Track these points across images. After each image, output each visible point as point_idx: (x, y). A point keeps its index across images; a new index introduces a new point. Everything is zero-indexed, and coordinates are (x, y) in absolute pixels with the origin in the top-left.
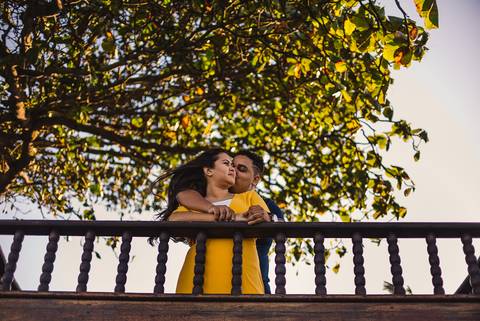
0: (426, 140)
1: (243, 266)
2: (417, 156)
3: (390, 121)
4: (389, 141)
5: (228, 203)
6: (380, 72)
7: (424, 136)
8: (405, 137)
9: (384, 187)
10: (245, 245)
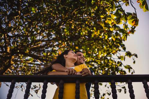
0: (137, 57)
1: (80, 94)
2: (134, 62)
3: (125, 51)
4: (125, 58)
5: (74, 68)
6: (125, 30)
7: (136, 56)
8: (130, 57)
9: (123, 73)
10: (81, 85)
